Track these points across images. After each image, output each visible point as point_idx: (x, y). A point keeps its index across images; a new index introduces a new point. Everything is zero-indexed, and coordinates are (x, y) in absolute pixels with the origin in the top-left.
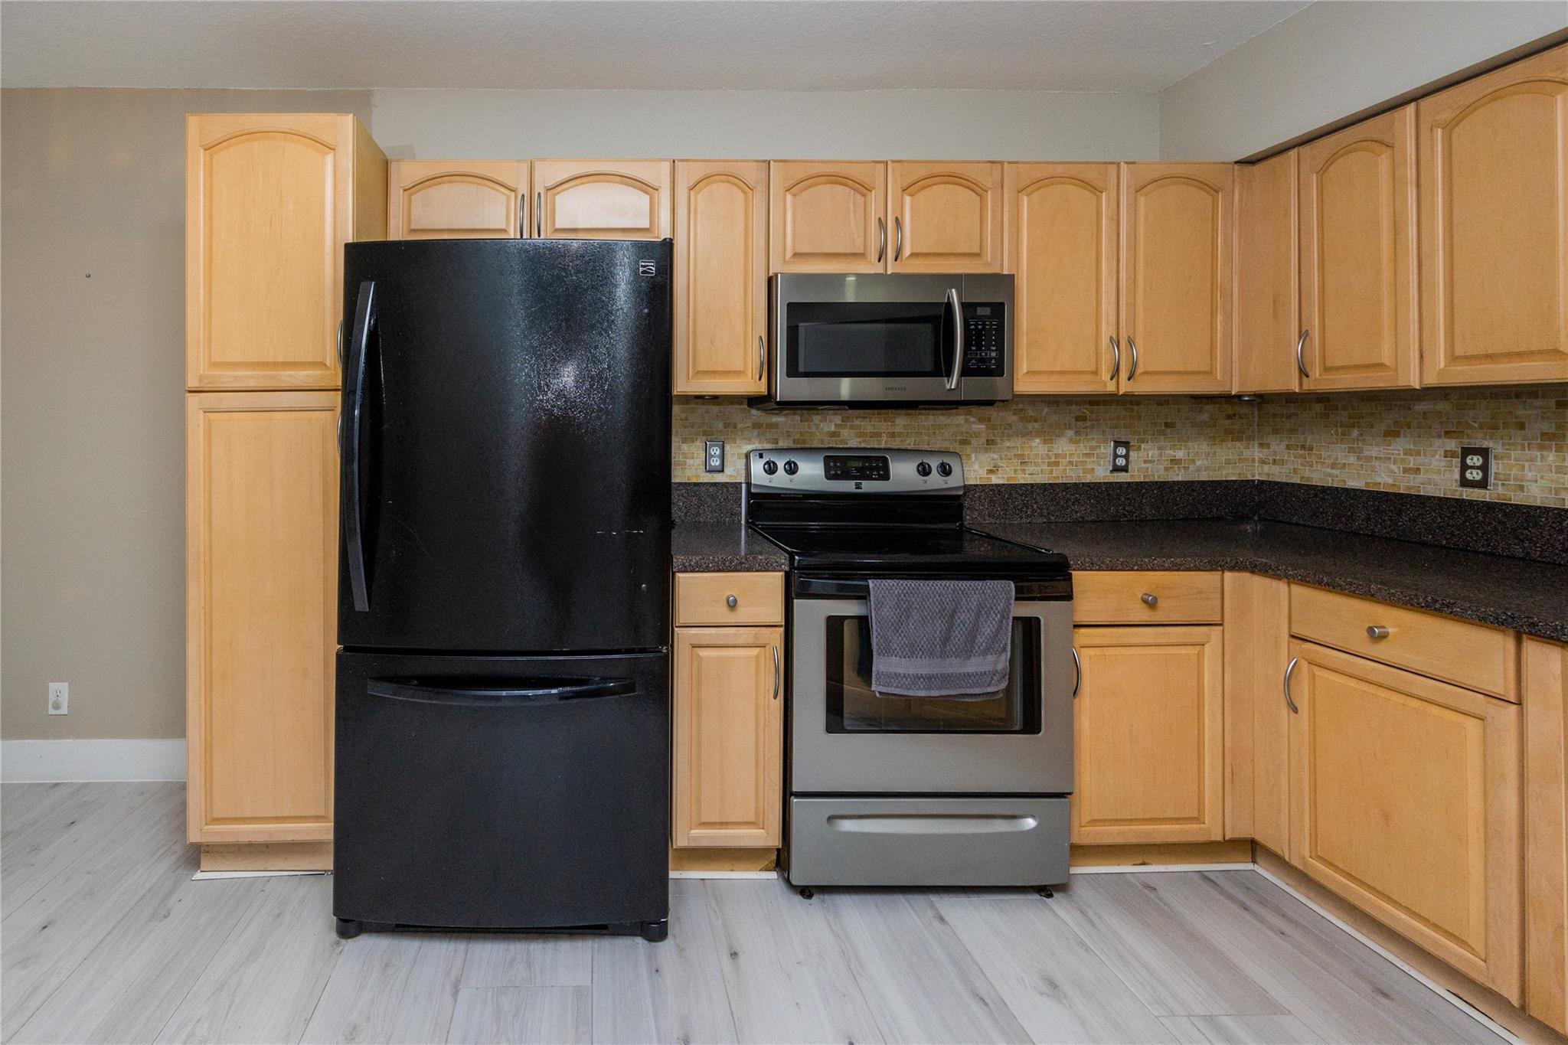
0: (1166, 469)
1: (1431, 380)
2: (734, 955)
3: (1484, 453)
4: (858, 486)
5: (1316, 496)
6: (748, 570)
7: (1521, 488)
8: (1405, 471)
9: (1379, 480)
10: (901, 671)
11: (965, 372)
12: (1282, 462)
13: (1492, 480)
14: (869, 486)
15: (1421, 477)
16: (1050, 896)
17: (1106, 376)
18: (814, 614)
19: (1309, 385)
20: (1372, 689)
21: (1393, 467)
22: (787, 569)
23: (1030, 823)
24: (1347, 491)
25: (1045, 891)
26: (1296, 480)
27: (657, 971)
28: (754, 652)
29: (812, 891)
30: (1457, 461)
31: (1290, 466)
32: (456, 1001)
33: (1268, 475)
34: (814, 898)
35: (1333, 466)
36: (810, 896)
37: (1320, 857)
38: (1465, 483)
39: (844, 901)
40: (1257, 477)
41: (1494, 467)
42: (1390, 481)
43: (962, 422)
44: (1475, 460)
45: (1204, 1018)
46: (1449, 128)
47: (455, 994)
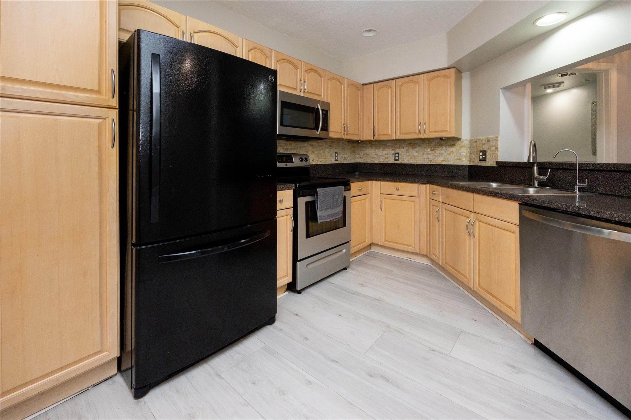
0: (344, 160)
1: (397, 138)
2: (297, 315)
3: (398, 153)
4: (286, 165)
5: (369, 165)
6: (285, 190)
7: (403, 160)
8: (386, 158)
9: (381, 160)
10: (324, 214)
11: (322, 130)
12: (362, 158)
13: (399, 159)
14: (289, 165)
15: (388, 159)
16: (346, 269)
17: (342, 134)
18: (302, 201)
19: (375, 139)
20: (396, 201)
21: (383, 157)
22: (294, 188)
23: (344, 251)
24: (375, 163)
25: (345, 269)
26: (365, 162)
27: (281, 330)
28: (286, 217)
29: (301, 291)
30: (394, 155)
31: (364, 159)
32: (223, 379)
33: (359, 161)
34: (302, 292)
35: (372, 158)
36: (301, 293)
37: (387, 241)
38: (395, 160)
39: (310, 290)
40: (357, 162)
41: (400, 156)
42: (383, 161)
43: (307, 145)
44: (397, 155)
45: (385, 277)
46: (401, 86)
47: (221, 377)
